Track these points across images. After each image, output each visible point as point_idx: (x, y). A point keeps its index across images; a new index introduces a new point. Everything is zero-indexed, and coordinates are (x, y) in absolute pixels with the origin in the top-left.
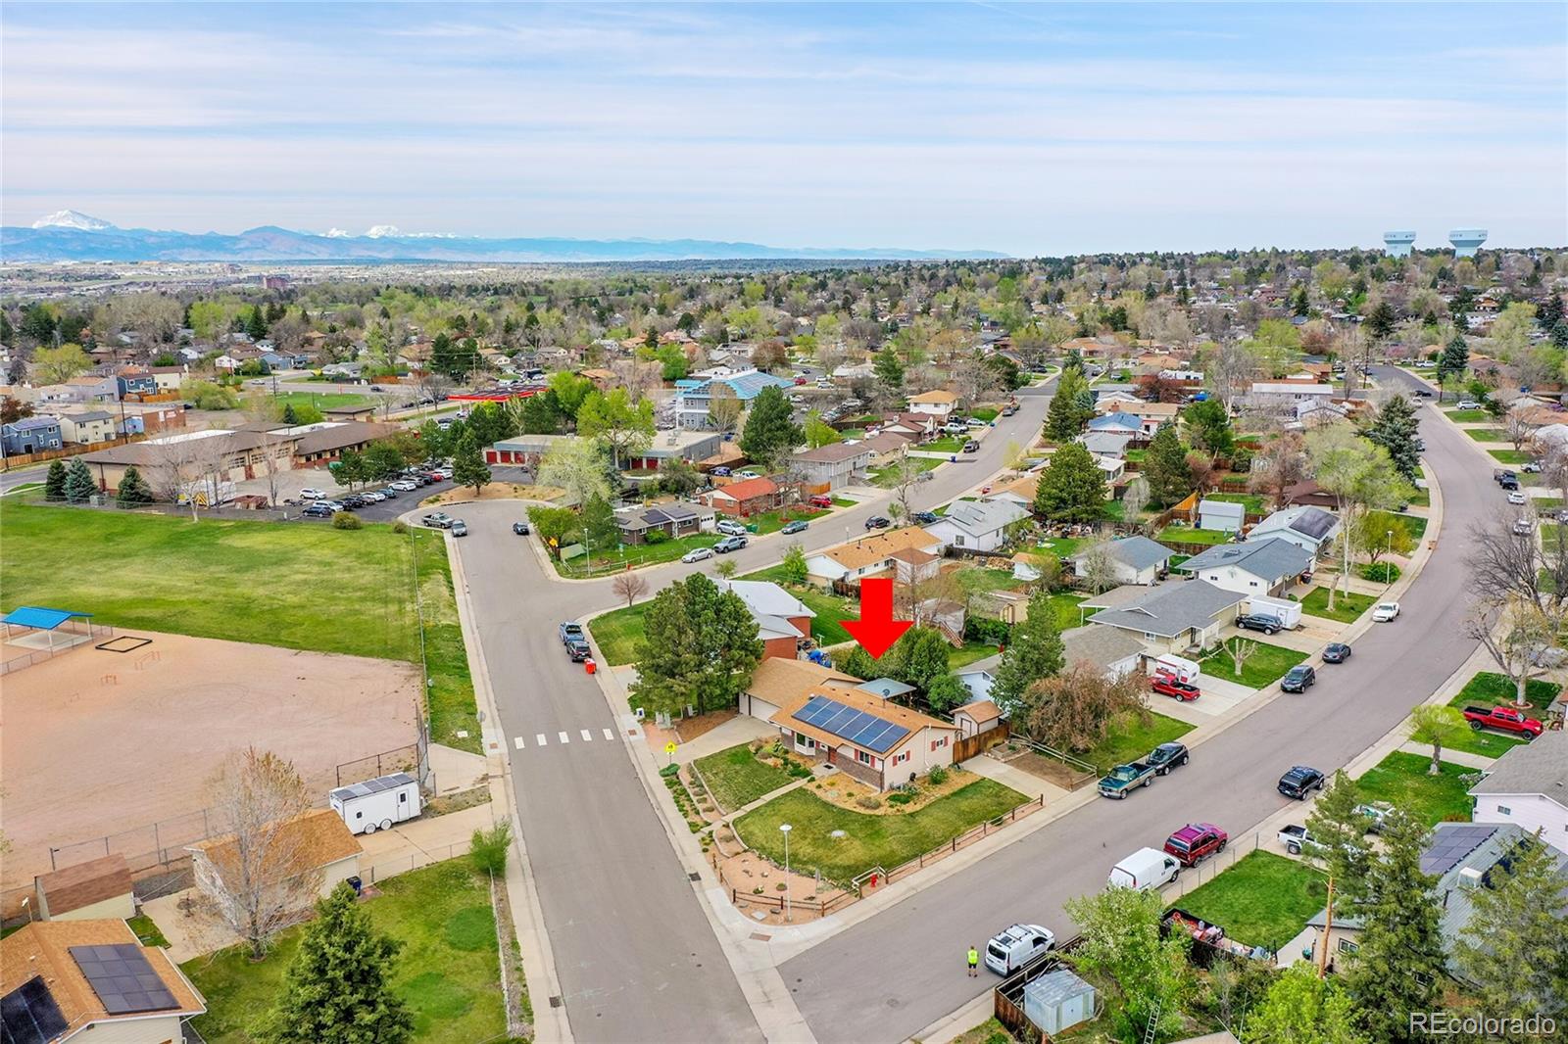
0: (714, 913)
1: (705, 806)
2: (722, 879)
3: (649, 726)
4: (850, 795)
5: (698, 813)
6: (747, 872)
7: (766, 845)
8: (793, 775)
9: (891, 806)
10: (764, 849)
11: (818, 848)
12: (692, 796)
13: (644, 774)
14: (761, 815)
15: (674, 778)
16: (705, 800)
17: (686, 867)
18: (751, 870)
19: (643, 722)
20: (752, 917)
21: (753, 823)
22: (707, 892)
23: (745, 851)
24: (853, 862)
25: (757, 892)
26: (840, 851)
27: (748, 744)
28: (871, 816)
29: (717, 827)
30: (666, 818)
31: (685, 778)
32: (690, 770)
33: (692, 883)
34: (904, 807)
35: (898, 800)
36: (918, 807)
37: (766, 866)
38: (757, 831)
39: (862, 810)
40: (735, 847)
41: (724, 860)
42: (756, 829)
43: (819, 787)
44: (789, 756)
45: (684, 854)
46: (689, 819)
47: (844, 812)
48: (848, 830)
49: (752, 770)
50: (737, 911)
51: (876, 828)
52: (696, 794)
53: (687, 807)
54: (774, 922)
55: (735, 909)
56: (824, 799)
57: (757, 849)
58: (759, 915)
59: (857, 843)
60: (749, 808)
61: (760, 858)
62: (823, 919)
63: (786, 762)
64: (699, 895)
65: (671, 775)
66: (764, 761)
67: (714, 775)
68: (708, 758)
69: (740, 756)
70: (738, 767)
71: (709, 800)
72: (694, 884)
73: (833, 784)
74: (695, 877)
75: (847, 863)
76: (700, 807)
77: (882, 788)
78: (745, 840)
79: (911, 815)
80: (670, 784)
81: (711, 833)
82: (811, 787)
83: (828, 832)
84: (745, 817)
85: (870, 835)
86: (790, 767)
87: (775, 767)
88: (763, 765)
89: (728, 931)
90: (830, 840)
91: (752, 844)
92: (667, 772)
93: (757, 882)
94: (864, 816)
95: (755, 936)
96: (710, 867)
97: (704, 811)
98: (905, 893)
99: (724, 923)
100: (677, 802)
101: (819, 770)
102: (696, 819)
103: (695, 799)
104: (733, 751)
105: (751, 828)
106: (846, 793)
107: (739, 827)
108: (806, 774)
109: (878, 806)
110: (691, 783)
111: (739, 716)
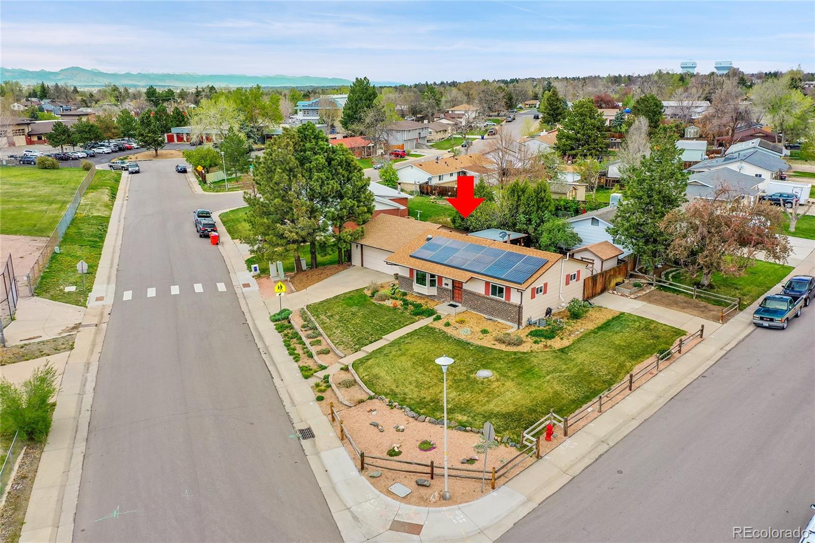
0: (334, 488)
1: (319, 348)
2: (343, 437)
3: (264, 280)
4: (484, 332)
5: (311, 356)
6: (376, 425)
7: (397, 390)
8: (417, 314)
9: (535, 342)
10: (394, 395)
11: (463, 391)
12: (304, 339)
13: (253, 320)
14: (386, 355)
15: (286, 323)
16: (319, 342)
17: (295, 420)
18: (380, 422)
19: (258, 277)
20: (390, 493)
21: (378, 365)
22: (323, 455)
23: (371, 398)
24: (512, 408)
25: (392, 453)
26: (491, 395)
27: (364, 289)
28: (515, 353)
29: (333, 371)
30: (274, 364)
31: (297, 322)
32: (303, 314)
33: (303, 442)
34: (549, 342)
35: (542, 335)
36: (566, 343)
37: (399, 417)
38: (383, 374)
39: (503, 347)
40: (358, 393)
41: (345, 412)
42: (382, 371)
43: (448, 324)
44: (408, 298)
45: (293, 403)
46: (301, 364)
47: (483, 350)
48: (494, 369)
49: (371, 312)
50: (367, 483)
51: (527, 367)
52: (308, 337)
53: (299, 350)
54: (424, 501)
55: (363, 480)
56: (457, 337)
57: (386, 394)
58: (400, 489)
59: (509, 384)
60: (370, 348)
61: (391, 406)
62: (494, 494)
63: (406, 303)
64: (312, 460)
65: (282, 321)
66: (382, 303)
67: (329, 317)
68: (321, 303)
69: (357, 299)
70: (354, 309)
71: (323, 342)
72: (306, 443)
73: (462, 322)
74: (307, 434)
75: (504, 410)
76: (313, 350)
77: (519, 323)
78: (369, 384)
79: (562, 350)
80: (280, 329)
81: (326, 378)
82: (439, 325)
83: (471, 372)
84: (367, 359)
85: (523, 374)
86: (411, 307)
87: (395, 307)
88: (381, 307)
89: (356, 518)
90: (475, 381)
91: (378, 389)
92: (277, 317)
93: (391, 440)
94: (508, 354)
95: (398, 526)
96: (326, 420)
97: (319, 353)
98: (594, 448)
99: (350, 503)
100: (288, 346)
101: (443, 309)
102: (309, 363)
103: (307, 342)
104: (348, 296)
105: (376, 370)
106: (479, 330)
107: (361, 370)
108: (430, 313)
109: (519, 342)
110: (303, 327)
111: (351, 268)
